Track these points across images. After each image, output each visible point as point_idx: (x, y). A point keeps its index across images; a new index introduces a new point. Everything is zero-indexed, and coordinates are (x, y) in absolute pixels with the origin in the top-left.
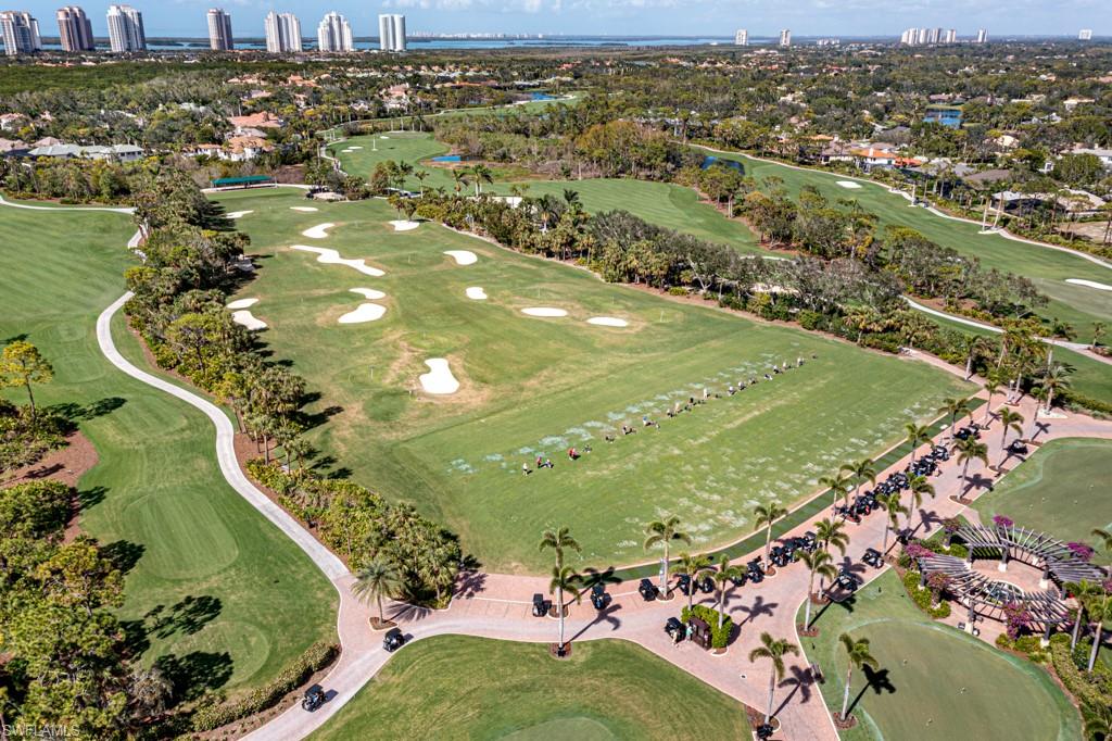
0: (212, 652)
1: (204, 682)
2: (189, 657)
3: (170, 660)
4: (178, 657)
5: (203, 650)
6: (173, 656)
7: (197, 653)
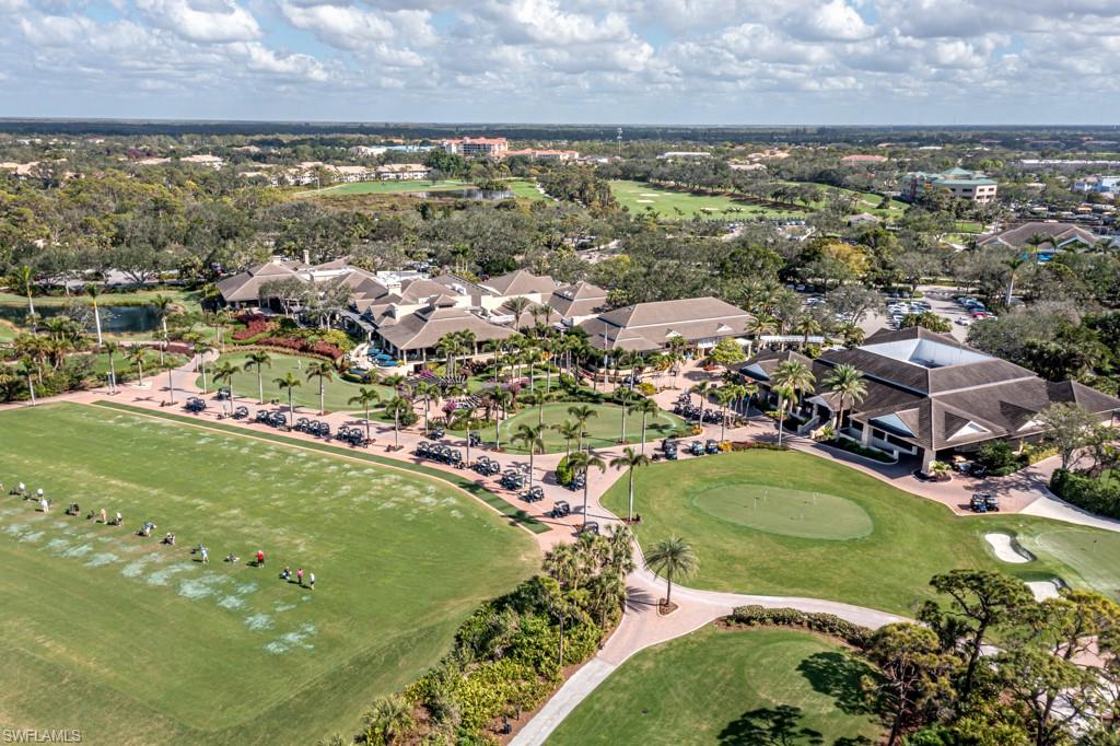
0: (806, 680)
1: (842, 666)
2: (827, 692)
3: (843, 703)
4: (835, 699)
5: (809, 687)
6: (837, 705)
7: (817, 688)
